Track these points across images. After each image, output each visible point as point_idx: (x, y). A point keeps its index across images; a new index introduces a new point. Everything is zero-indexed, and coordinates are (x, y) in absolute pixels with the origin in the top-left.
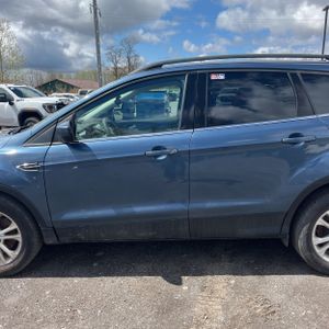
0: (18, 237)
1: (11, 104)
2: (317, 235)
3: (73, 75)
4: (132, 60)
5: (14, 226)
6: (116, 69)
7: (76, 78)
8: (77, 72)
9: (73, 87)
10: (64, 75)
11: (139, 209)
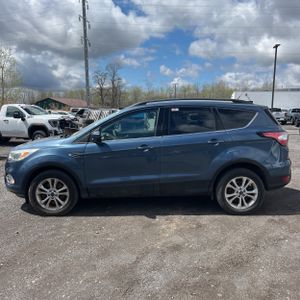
0: (67, 194)
1: (23, 120)
2: (228, 193)
3: (61, 94)
4: (116, 83)
5: (65, 187)
6: (101, 89)
7: (64, 97)
8: (65, 91)
9: (64, 105)
10: (54, 94)
11: (133, 178)
